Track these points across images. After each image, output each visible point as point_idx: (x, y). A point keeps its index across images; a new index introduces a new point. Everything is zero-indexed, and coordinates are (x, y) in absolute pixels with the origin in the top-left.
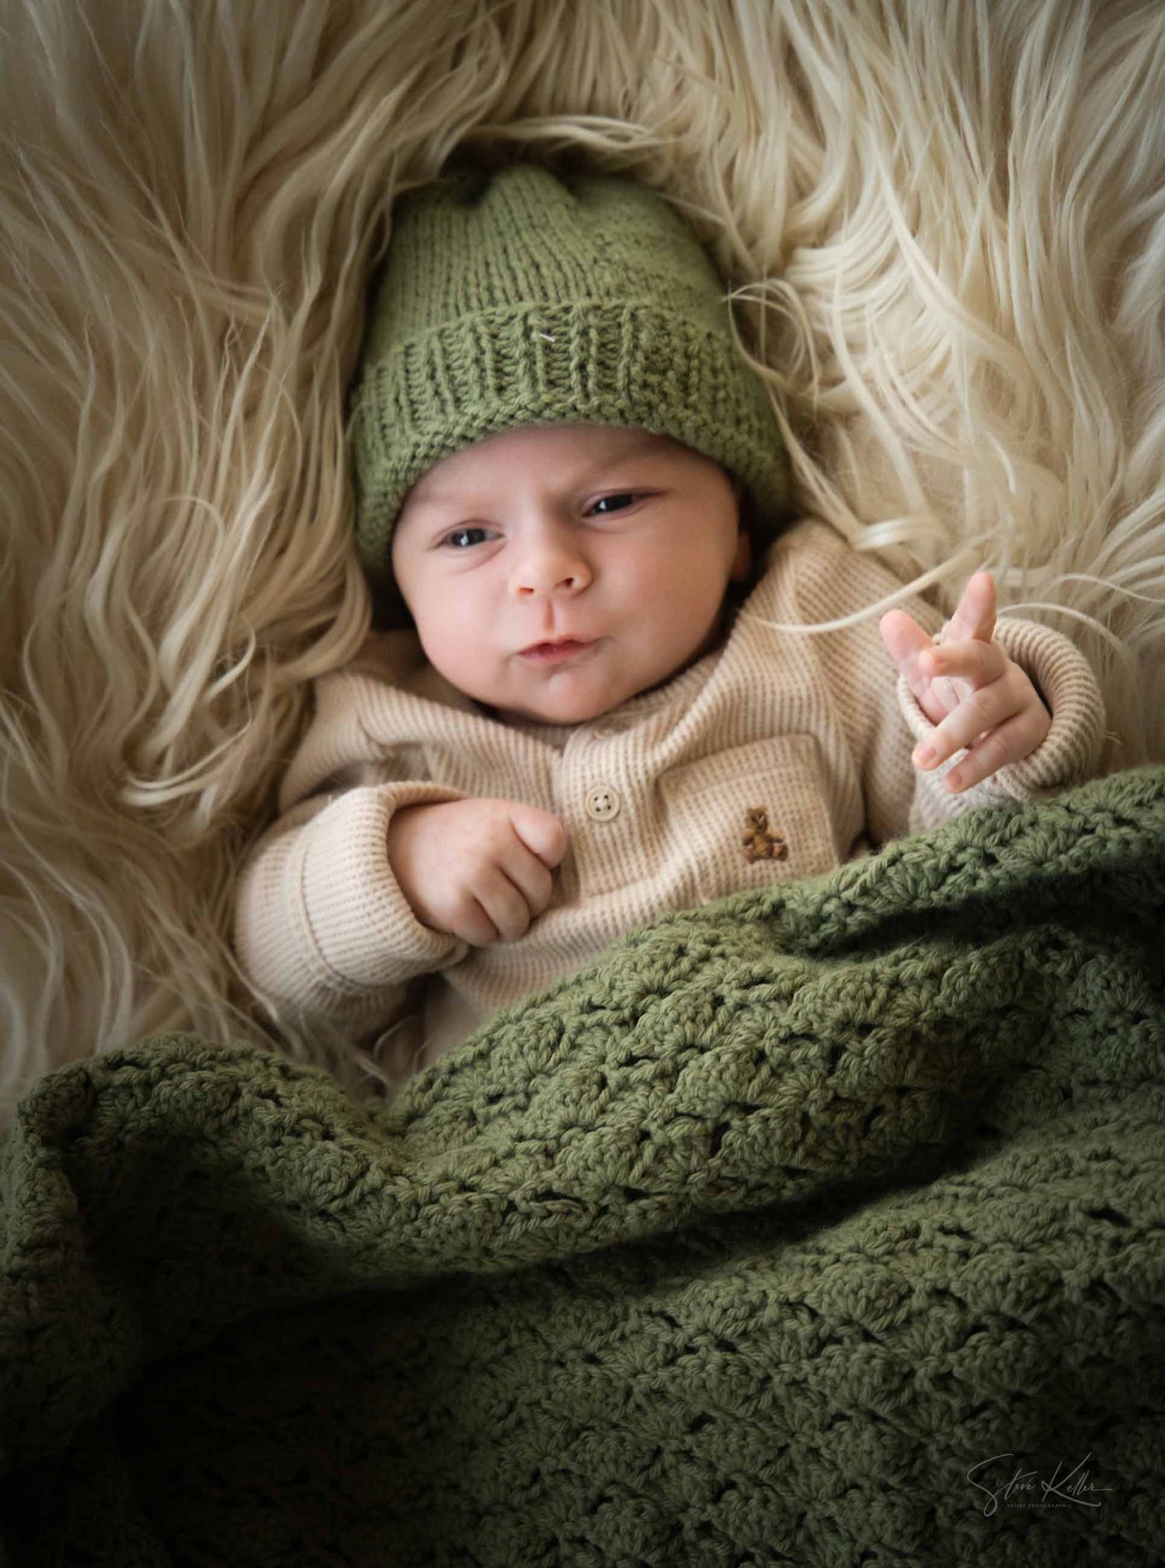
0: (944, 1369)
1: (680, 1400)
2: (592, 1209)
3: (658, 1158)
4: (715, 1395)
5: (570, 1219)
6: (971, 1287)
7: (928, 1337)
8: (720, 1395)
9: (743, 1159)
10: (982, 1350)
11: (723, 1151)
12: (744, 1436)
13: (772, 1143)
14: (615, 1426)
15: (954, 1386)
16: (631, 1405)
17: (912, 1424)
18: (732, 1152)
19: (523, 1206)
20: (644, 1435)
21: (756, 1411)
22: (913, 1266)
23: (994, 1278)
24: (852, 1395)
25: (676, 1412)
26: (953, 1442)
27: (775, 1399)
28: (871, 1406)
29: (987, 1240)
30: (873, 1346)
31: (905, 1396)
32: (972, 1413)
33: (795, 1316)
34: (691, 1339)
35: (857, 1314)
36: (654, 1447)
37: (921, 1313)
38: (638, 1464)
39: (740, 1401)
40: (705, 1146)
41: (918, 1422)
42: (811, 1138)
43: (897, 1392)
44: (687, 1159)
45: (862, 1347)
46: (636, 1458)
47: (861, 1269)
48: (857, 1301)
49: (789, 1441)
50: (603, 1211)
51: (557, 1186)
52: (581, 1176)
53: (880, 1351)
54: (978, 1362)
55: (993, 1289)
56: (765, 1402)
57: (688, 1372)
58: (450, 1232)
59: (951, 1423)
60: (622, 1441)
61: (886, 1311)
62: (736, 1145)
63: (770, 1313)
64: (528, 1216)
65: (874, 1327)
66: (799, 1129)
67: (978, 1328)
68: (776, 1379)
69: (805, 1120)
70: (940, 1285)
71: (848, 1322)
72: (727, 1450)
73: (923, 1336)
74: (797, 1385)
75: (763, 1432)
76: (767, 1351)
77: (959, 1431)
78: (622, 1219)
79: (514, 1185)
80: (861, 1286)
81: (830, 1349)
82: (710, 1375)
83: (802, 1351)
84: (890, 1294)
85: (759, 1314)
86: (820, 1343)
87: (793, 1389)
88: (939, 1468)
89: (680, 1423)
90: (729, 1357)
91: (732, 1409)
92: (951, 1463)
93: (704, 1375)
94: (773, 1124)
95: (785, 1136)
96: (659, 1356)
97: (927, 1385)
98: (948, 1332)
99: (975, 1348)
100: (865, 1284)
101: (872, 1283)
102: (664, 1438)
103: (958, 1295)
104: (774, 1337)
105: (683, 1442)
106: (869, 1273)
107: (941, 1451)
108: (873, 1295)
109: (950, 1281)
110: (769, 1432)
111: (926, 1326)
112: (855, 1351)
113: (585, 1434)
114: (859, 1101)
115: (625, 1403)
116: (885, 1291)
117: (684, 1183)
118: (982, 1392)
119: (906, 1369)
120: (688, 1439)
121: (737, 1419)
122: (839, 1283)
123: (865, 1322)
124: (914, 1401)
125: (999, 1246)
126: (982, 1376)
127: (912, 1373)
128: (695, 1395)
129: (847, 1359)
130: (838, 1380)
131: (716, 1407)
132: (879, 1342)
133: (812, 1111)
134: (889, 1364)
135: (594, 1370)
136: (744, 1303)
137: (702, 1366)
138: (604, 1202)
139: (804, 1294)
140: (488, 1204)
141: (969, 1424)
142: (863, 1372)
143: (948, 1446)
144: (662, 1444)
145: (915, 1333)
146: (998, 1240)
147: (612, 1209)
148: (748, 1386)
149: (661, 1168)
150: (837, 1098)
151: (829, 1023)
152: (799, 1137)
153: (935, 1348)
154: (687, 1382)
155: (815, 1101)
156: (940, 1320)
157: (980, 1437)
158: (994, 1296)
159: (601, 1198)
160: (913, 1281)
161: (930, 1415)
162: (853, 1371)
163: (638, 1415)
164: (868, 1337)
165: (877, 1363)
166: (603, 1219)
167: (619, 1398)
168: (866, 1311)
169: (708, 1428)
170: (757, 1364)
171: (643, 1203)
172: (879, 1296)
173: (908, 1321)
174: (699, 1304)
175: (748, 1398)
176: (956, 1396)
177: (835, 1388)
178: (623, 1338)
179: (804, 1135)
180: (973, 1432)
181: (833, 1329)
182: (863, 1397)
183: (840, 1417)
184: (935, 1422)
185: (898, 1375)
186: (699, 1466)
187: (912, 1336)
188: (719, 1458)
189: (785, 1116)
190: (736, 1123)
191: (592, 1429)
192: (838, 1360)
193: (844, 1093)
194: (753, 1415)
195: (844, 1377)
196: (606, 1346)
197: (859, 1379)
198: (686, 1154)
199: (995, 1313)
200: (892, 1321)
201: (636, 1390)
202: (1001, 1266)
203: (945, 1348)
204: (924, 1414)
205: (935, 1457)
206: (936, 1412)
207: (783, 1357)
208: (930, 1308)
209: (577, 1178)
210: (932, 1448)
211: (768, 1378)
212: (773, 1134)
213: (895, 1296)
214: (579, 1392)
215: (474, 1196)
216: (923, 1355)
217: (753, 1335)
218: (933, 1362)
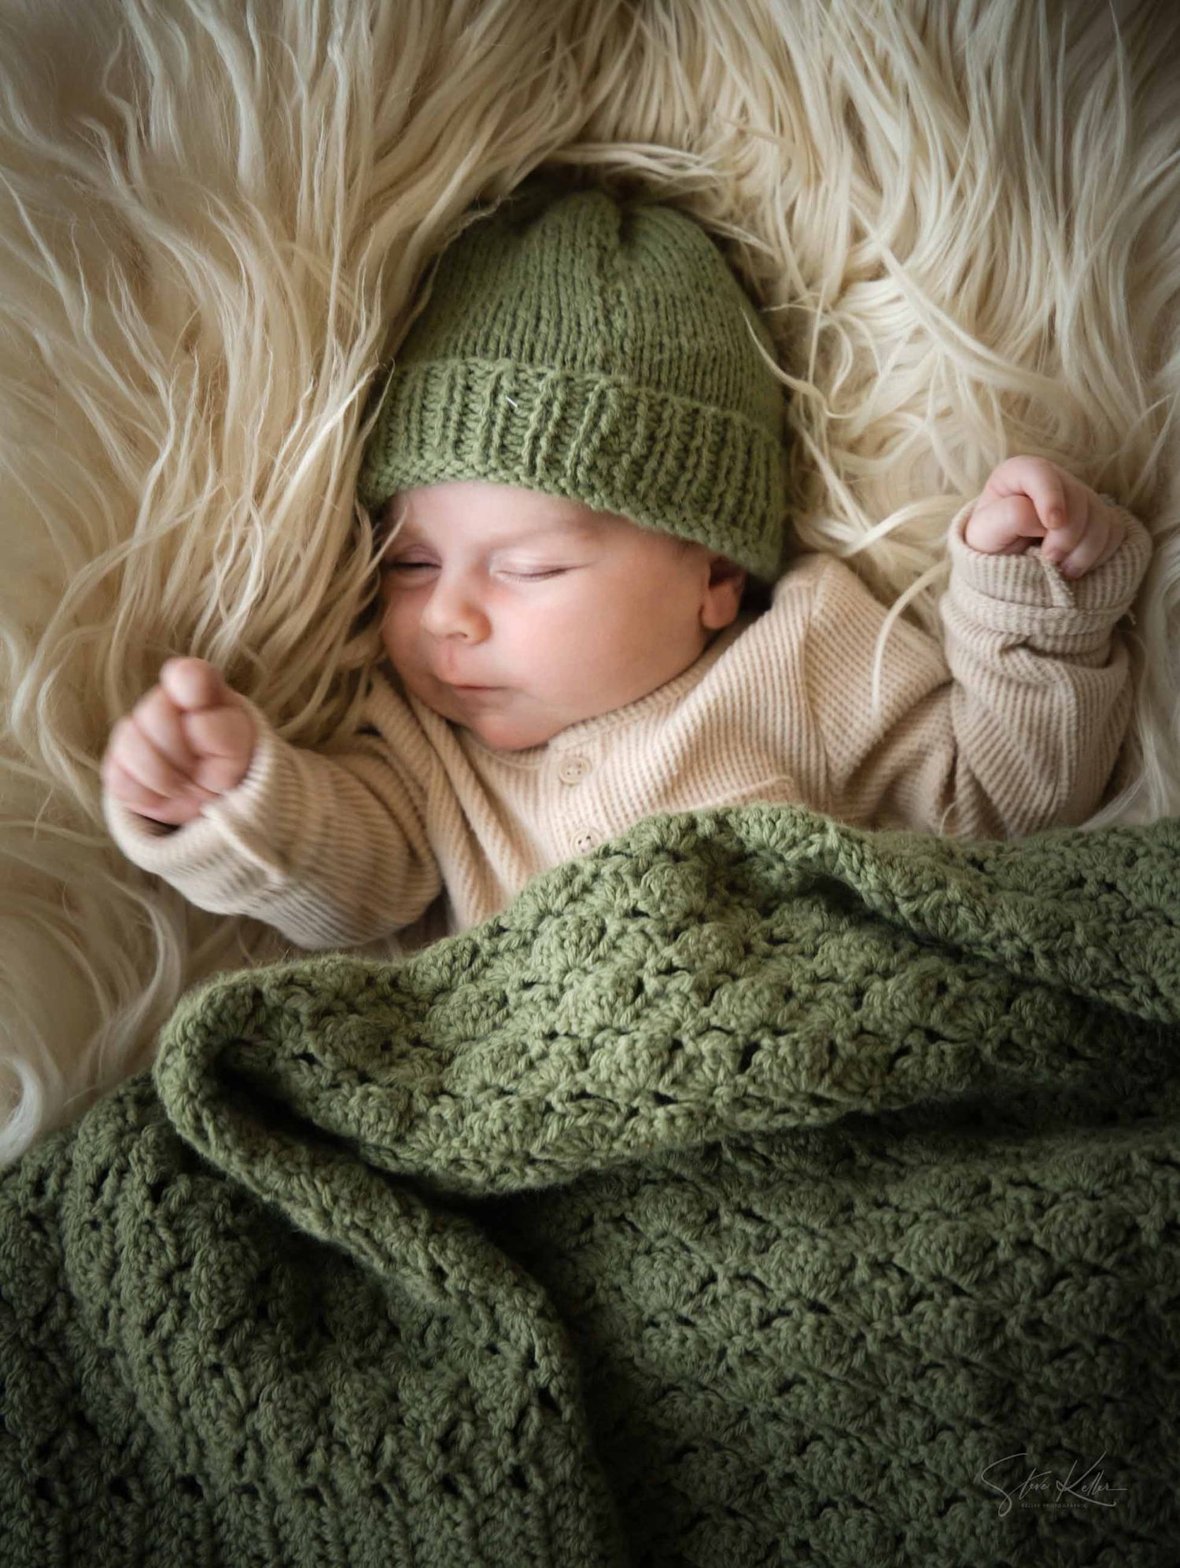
0: (1034, 1317)
1: (772, 1363)
2: (624, 1109)
3: (688, 1068)
4: (809, 1356)
5: (602, 1119)
6: (1054, 1239)
7: (1017, 1287)
8: (814, 1357)
9: (771, 1080)
10: (1069, 1296)
11: (752, 1070)
12: (835, 1395)
13: (800, 1067)
14: (703, 1388)
15: (1044, 1331)
16: (722, 1368)
17: (1004, 1368)
18: (761, 1072)
19: (559, 1108)
20: (733, 1399)
21: (850, 1369)
22: (993, 1220)
23: (1076, 1229)
24: (946, 1346)
25: (768, 1376)
26: (1041, 1381)
27: (867, 1356)
28: (965, 1355)
29: (1058, 1189)
30: (965, 1300)
31: (998, 1343)
32: (1059, 1354)
33: (884, 1276)
34: (783, 1303)
35: (946, 1271)
36: (741, 1409)
37: (1007, 1264)
38: (724, 1424)
39: (833, 1360)
40: (734, 1061)
41: (1010, 1365)
42: (838, 1067)
43: (991, 1339)
44: (715, 1072)
45: (953, 1302)
46: (721, 1418)
47: (943, 1226)
48: (945, 1258)
49: (880, 1394)
50: (633, 1112)
51: (590, 1088)
52: (613, 1078)
53: (970, 1304)
54: (1065, 1308)
55: (1076, 1238)
56: (858, 1360)
57: (783, 1335)
58: (493, 1138)
59: (1041, 1363)
60: (709, 1404)
61: (973, 1265)
62: (766, 1066)
63: (861, 1273)
64: (563, 1116)
65: (964, 1283)
66: (827, 1057)
67: (1063, 1275)
68: (869, 1337)
69: (832, 1049)
70: (1024, 1236)
71: (937, 1278)
72: (817, 1409)
73: (1012, 1287)
74: (891, 1342)
75: (854, 1390)
76: (859, 1310)
77: (1047, 1371)
78: (651, 1122)
79: (549, 1089)
80: (947, 1243)
81: (921, 1306)
82: (804, 1336)
83: (894, 1309)
84: (975, 1249)
85: (849, 1275)
86: (911, 1301)
87: (886, 1346)
88: (1028, 1406)
89: (770, 1387)
90: (823, 1318)
91: (825, 1369)
92: (1040, 1400)
93: (799, 1336)
94: (802, 1046)
95: (814, 1060)
96: (754, 1319)
97: (1018, 1331)
98: (1035, 1280)
99: (1062, 1294)
100: (951, 1240)
101: (957, 1239)
102: (752, 1400)
103: (1042, 1246)
104: (864, 1297)
105: (771, 1404)
106: (953, 1230)
107: (1029, 1388)
108: (959, 1250)
109: (1032, 1234)
110: (862, 1388)
111: (1013, 1275)
112: (947, 1305)
113: (673, 1393)
114: (885, 1036)
115: (717, 1366)
116: (971, 1246)
117: (711, 1094)
118: (1070, 1335)
119: (996, 1319)
120: (777, 1401)
121: (828, 1378)
122: (925, 1243)
123: (954, 1278)
124: (1005, 1346)
125: (1070, 1195)
126: (1070, 1320)
127: (1003, 1321)
128: (789, 1358)
129: (940, 1314)
130: (931, 1334)
131: (809, 1368)
132: (970, 1296)
133: (839, 1040)
134: (981, 1316)
135: (689, 1332)
136: (833, 1266)
137: (797, 1327)
138: (635, 1104)
139: (892, 1255)
140: (527, 1105)
141: (1057, 1364)
142: (956, 1326)
143: (1037, 1384)
144: (749, 1406)
145: (1004, 1284)
146: (1068, 1189)
147: (642, 1111)
148: (841, 1346)
149: (689, 1078)
150: (862, 1031)
151: (852, 968)
152: (826, 1064)
153: (1025, 1297)
154: (781, 1345)
155: (842, 1030)
156: (1026, 1271)
157: (1066, 1376)
158: (1077, 1246)
159: (631, 1100)
160: (996, 1235)
161: (1020, 1358)
162: (947, 1325)
163: (727, 1378)
164: (957, 1291)
165: (969, 1316)
166: (633, 1120)
167: (712, 1361)
168: (955, 1267)
169: (798, 1389)
170: (851, 1324)
171: (671, 1108)
172: (965, 1251)
173: (996, 1274)
174: (789, 1270)
175: (840, 1358)
176: (1044, 1340)
177: (929, 1343)
178: (715, 1302)
179: (831, 1064)
180: (1060, 1371)
181: (923, 1287)
182: (957, 1349)
183: (934, 1365)
184: (1025, 1364)
185: (990, 1325)
186: (786, 1424)
187: (1000, 1287)
188: (807, 1417)
189: (814, 1041)
190: (766, 1043)
191: (679, 1389)
192: (930, 1316)
193: (869, 1026)
194: (847, 1373)
195: (939, 1332)
196: (699, 1310)
197: (953, 1333)
198: (714, 1067)
199: (1078, 1260)
200: (981, 1274)
201: (730, 1351)
202: (1080, 1217)
203: (1034, 1297)
204: (1015, 1358)
205: (1025, 1395)
206: (1026, 1354)
207: (875, 1315)
208: (1015, 1260)
209: (609, 1081)
210: (1022, 1387)
211: (861, 1337)
212: (802, 1057)
213: (981, 1250)
214: (673, 1353)
215: (513, 1099)
216: (1012, 1304)
217: (845, 1297)
218: (1023, 1310)
